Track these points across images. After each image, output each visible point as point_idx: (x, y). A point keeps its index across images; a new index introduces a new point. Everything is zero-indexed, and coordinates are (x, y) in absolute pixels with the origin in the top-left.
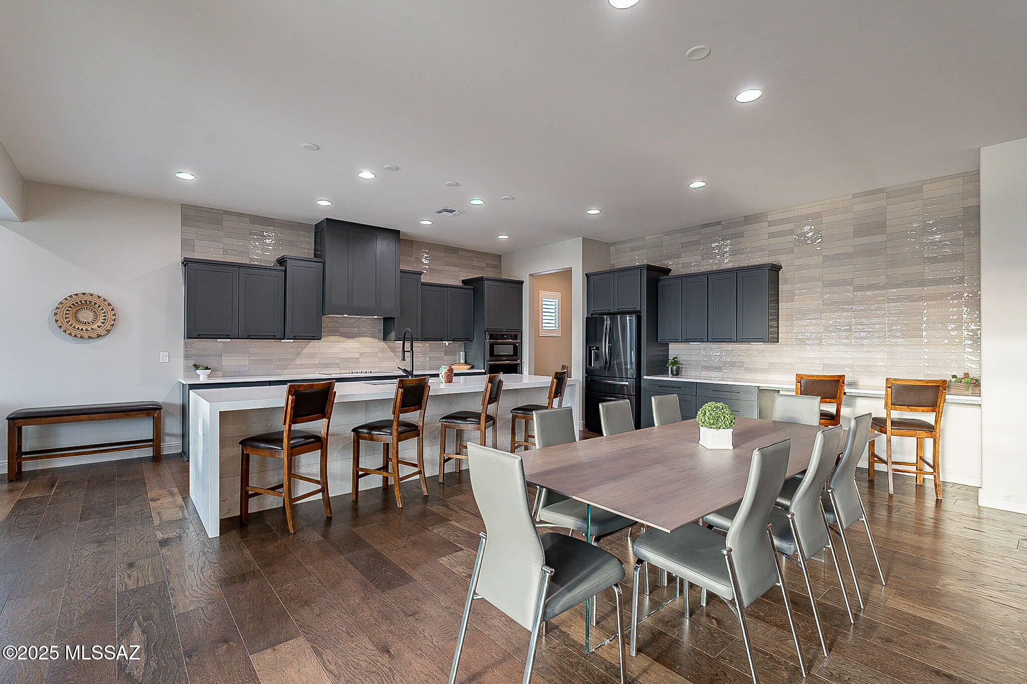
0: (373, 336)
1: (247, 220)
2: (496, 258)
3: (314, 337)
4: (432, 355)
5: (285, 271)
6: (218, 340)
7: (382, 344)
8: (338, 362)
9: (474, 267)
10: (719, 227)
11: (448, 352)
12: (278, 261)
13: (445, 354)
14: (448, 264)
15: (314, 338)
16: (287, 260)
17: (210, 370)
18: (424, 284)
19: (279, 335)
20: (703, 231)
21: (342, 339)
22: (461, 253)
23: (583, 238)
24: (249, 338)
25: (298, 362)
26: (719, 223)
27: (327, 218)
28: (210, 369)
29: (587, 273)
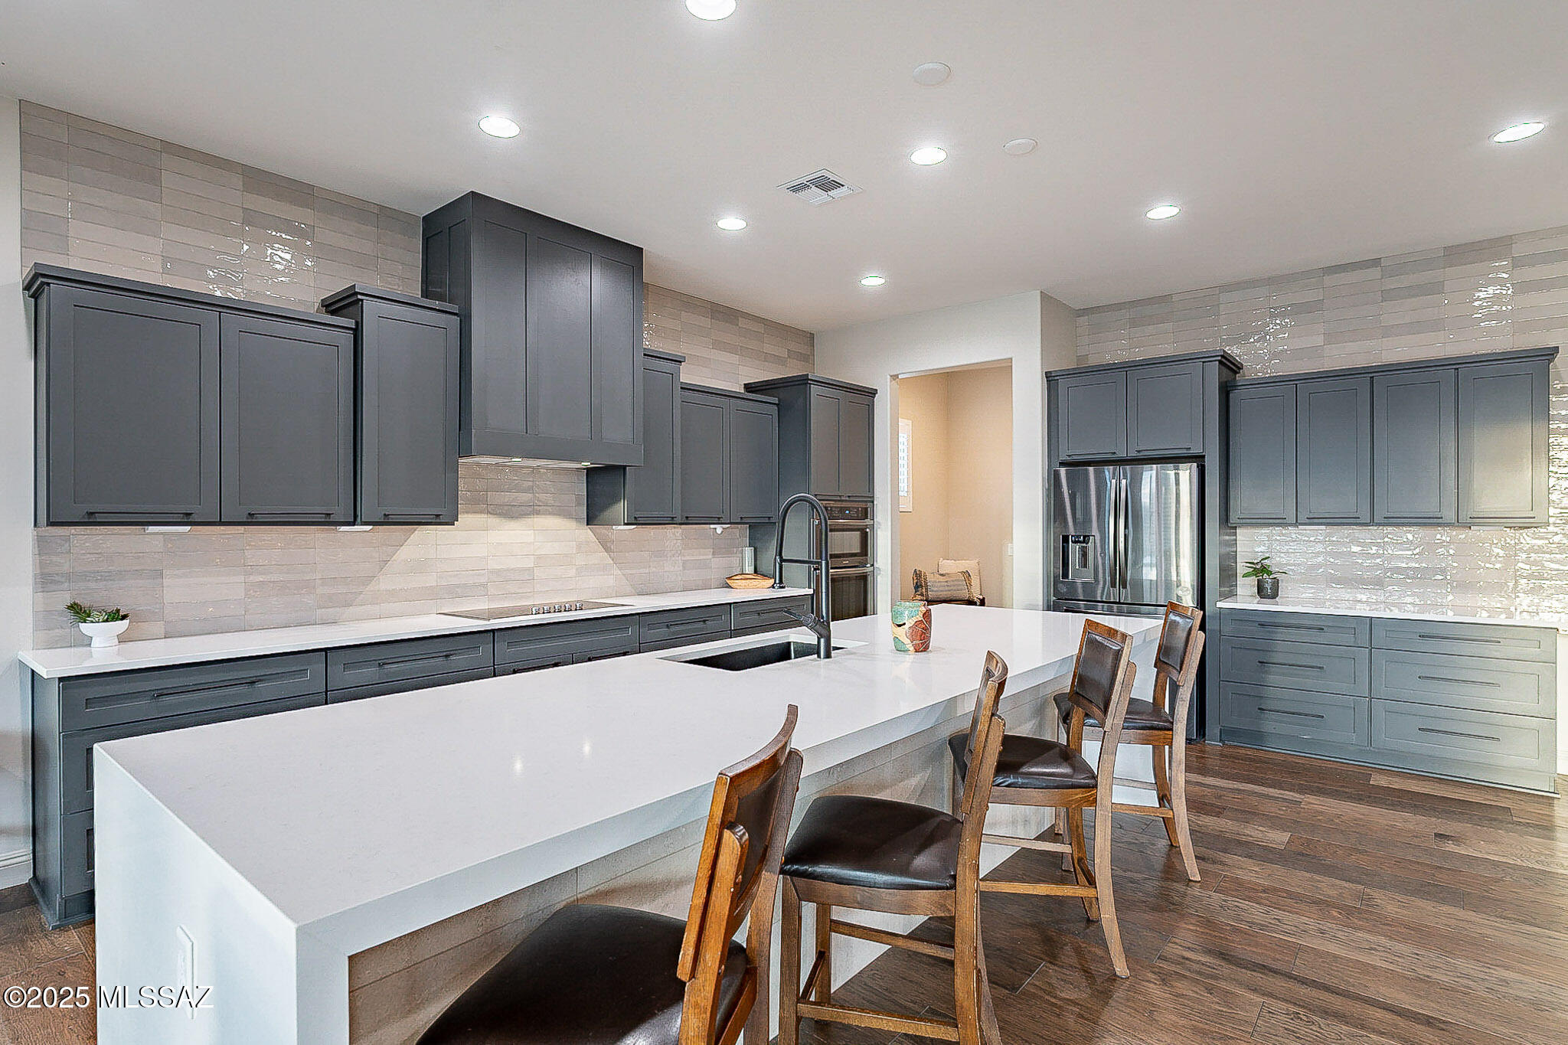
0: (562, 512)
1: (237, 181)
2: (807, 339)
3: (438, 516)
4: (688, 558)
5: (357, 332)
6: (152, 529)
7: (586, 533)
8: (483, 580)
9: (767, 357)
10: (1374, 273)
11: (721, 549)
12: (327, 306)
13: (714, 554)
14: (718, 345)
15: (437, 520)
16: (362, 300)
17: (126, 622)
18: (685, 388)
19: (342, 511)
20: (1328, 280)
21: (493, 521)
22: (742, 322)
23: (1041, 292)
24: (251, 520)
25: (384, 583)
26: (1375, 262)
27: (472, 192)
28: (124, 617)
29: (1050, 372)
